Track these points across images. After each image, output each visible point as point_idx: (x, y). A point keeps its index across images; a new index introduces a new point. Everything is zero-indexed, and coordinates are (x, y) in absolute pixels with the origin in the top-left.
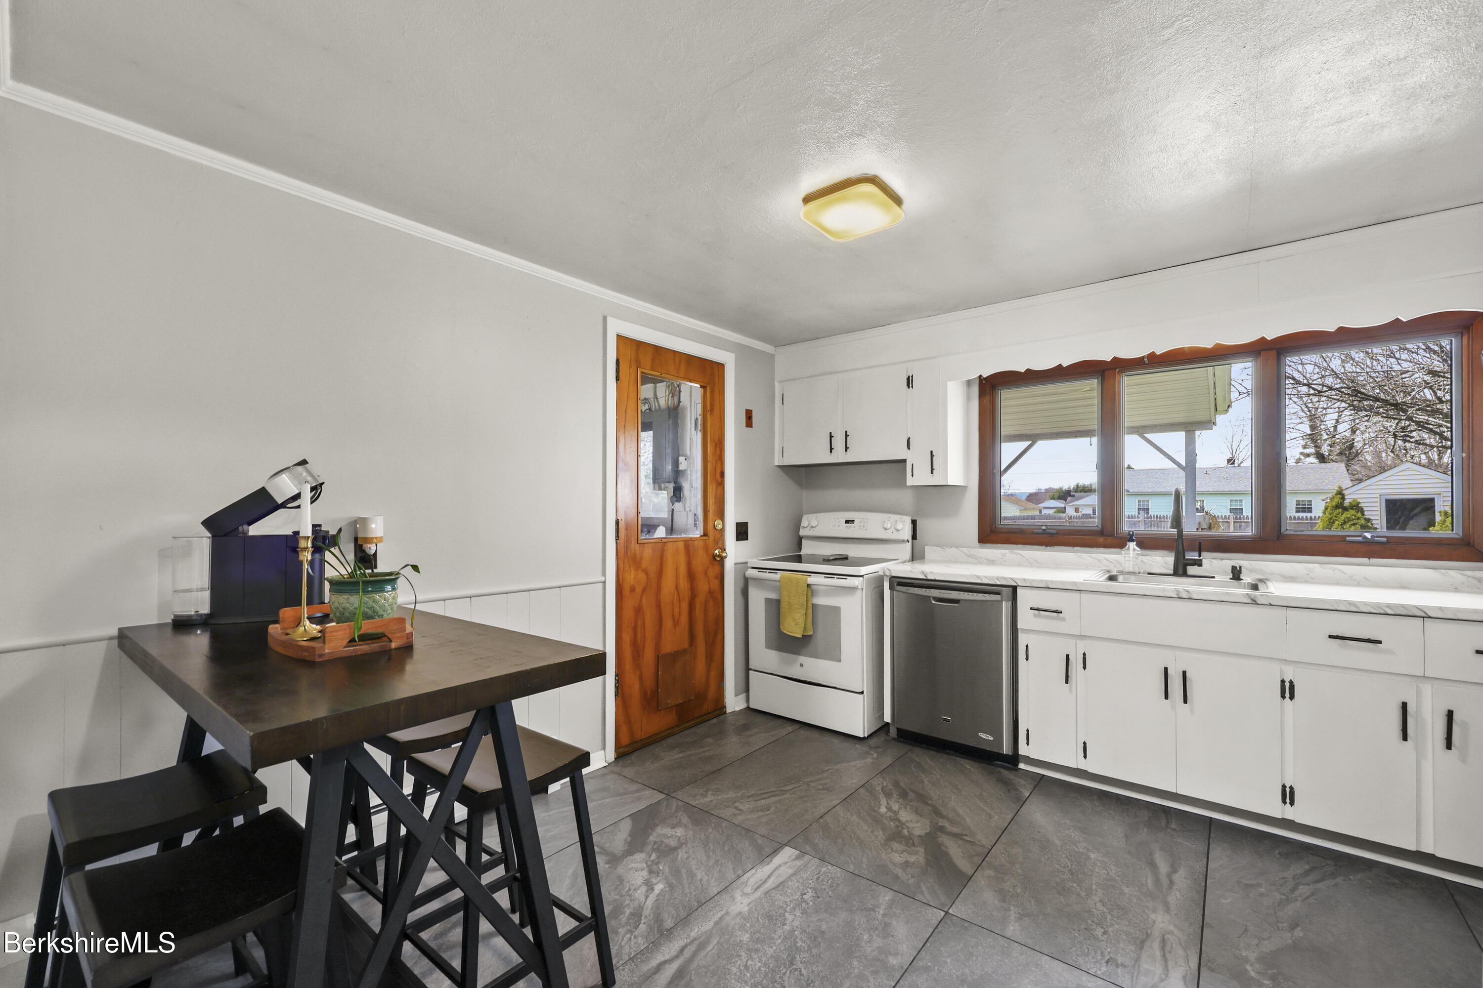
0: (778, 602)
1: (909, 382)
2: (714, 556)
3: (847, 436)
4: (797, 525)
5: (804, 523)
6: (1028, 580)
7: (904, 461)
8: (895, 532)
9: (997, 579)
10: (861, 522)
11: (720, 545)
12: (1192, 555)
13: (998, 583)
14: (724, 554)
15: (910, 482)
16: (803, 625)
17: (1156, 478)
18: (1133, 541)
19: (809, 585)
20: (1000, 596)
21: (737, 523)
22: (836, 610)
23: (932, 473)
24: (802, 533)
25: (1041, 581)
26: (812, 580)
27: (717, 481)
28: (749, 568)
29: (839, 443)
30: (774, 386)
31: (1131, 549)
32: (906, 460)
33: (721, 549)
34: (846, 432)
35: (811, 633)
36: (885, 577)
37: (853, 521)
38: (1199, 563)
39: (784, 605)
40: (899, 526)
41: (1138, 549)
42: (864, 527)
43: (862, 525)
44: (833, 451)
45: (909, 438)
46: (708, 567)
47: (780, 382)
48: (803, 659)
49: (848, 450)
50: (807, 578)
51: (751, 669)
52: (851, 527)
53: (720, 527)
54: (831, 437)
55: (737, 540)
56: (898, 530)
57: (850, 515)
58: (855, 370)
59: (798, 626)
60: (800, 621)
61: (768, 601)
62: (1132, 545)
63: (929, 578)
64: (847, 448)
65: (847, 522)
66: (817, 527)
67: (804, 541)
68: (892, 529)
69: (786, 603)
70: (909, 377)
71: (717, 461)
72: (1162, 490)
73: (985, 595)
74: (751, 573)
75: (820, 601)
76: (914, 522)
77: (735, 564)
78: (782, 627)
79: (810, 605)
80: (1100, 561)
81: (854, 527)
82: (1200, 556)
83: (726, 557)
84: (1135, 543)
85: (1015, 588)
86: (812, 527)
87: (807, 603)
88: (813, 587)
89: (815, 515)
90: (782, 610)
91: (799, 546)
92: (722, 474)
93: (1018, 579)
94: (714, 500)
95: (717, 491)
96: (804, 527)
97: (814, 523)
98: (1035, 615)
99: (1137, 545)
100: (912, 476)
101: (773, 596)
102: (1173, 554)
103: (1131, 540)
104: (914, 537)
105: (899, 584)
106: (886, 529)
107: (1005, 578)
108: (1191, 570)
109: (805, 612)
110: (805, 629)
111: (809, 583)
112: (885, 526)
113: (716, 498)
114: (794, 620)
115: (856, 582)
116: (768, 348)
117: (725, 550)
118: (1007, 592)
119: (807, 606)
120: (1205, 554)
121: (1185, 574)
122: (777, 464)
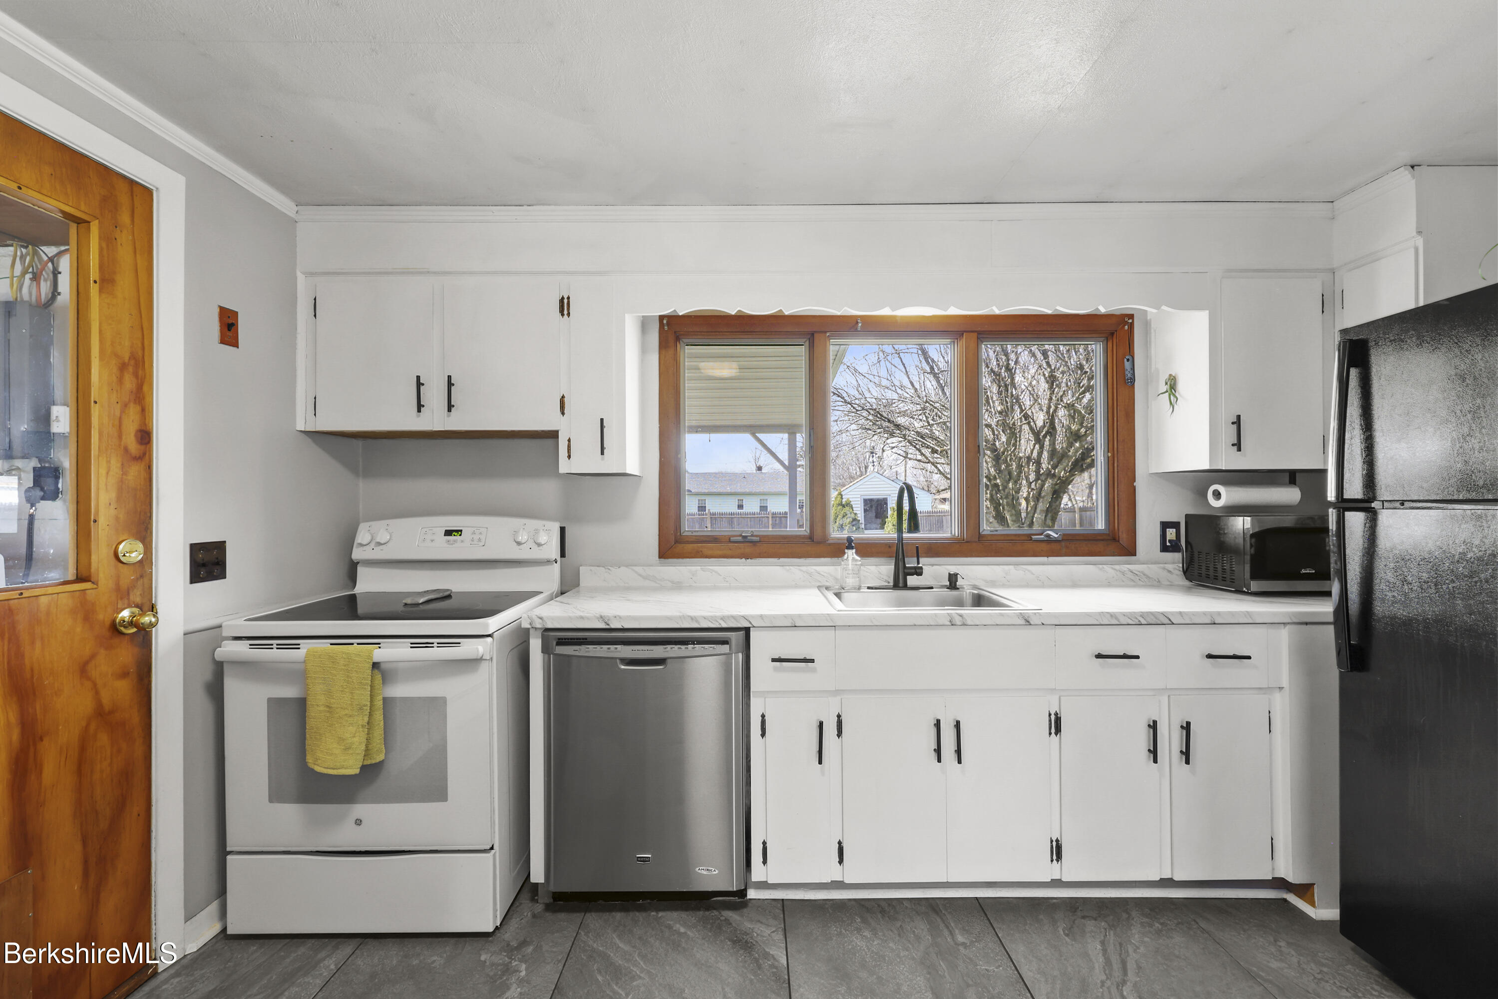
0: (301, 704)
1: (564, 306)
2: (115, 629)
3: (450, 384)
4: (349, 541)
5: (363, 536)
6: (766, 616)
7: (553, 435)
8: (534, 547)
9: (723, 618)
10: (474, 533)
11: (136, 597)
12: (911, 563)
13: (724, 625)
14: (147, 619)
15: (564, 467)
16: (363, 747)
17: (711, 480)
18: (852, 548)
19: (376, 665)
20: (727, 646)
21: (192, 546)
22: (437, 704)
23: (602, 453)
24: (357, 554)
25: (785, 616)
26: (385, 653)
27: (126, 450)
28: (227, 638)
29: (434, 395)
30: (295, 278)
31: (850, 558)
32: (557, 432)
33: (137, 606)
34: (449, 377)
35: (381, 757)
36: (532, 631)
37: (459, 532)
38: (918, 572)
39: (315, 712)
40: (543, 538)
41: (858, 558)
42: (480, 540)
43: (476, 537)
44: (422, 409)
45: (563, 397)
46: (93, 656)
47: (309, 274)
48: (360, 810)
49: (453, 409)
50: (371, 652)
51: (230, 853)
52: (455, 541)
53: (136, 556)
54: (419, 384)
55: (192, 581)
56: (539, 545)
57: (453, 522)
58: (464, 273)
59: (351, 751)
60: (356, 739)
61: (275, 704)
62: (851, 554)
63: (613, 626)
64: (450, 407)
65: (448, 533)
66: (389, 545)
67: (361, 570)
68: (531, 544)
69: (322, 708)
70: (563, 298)
71: (126, 405)
72: (715, 490)
73: (706, 646)
74: (230, 650)
75: (399, 690)
76: (563, 530)
77: (185, 634)
78: (310, 759)
79: (379, 703)
80: (810, 575)
81: (462, 541)
82: (918, 563)
83: (152, 625)
84: (854, 551)
85: (747, 631)
86: (379, 544)
87: (372, 701)
88: (383, 666)
89: (384, 523)
90: (311, 723)
91: (352, 577)
92: (145, 437)
93: (753, 616)
94: (113, 495)
95: (125, 473)
96: (361, 545)
97: (383, 537)
98: (775, 669)
99: (857, 553)
100: (569, 457)
101: (290, 692)
102: (893, 561)
103: (850, 547)
104: (563, 554)
105: (561, 642)
106: (519, 543)
107: (733, 617)
108: (912, 580)
109: (366, 719)
110: (367, 752)
111: (376, 660)
112: (520, 539)
113: (120, 490)
114: (341, 740)
115: (479, 648)
116: (283, 204)
117: (153, 608)
118: (736, 638)
119: (372, 706)
120: (923, 561)
121: (905, 587)
122: (301, 426)
